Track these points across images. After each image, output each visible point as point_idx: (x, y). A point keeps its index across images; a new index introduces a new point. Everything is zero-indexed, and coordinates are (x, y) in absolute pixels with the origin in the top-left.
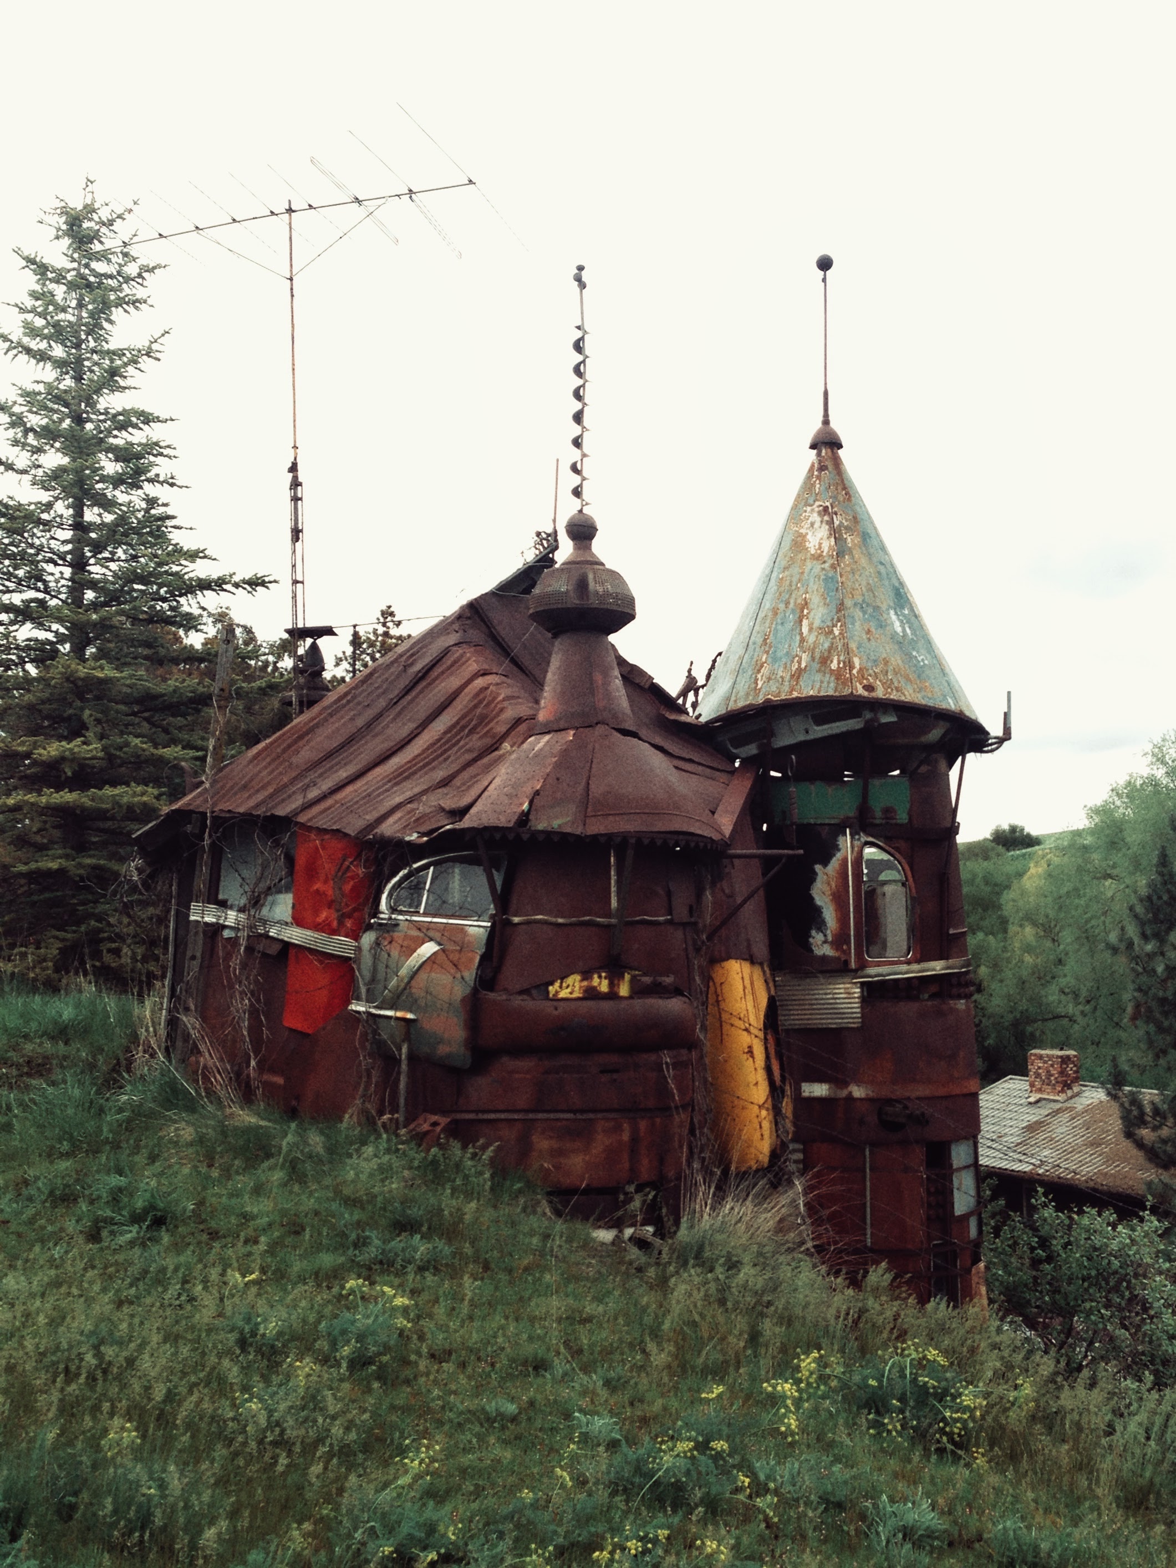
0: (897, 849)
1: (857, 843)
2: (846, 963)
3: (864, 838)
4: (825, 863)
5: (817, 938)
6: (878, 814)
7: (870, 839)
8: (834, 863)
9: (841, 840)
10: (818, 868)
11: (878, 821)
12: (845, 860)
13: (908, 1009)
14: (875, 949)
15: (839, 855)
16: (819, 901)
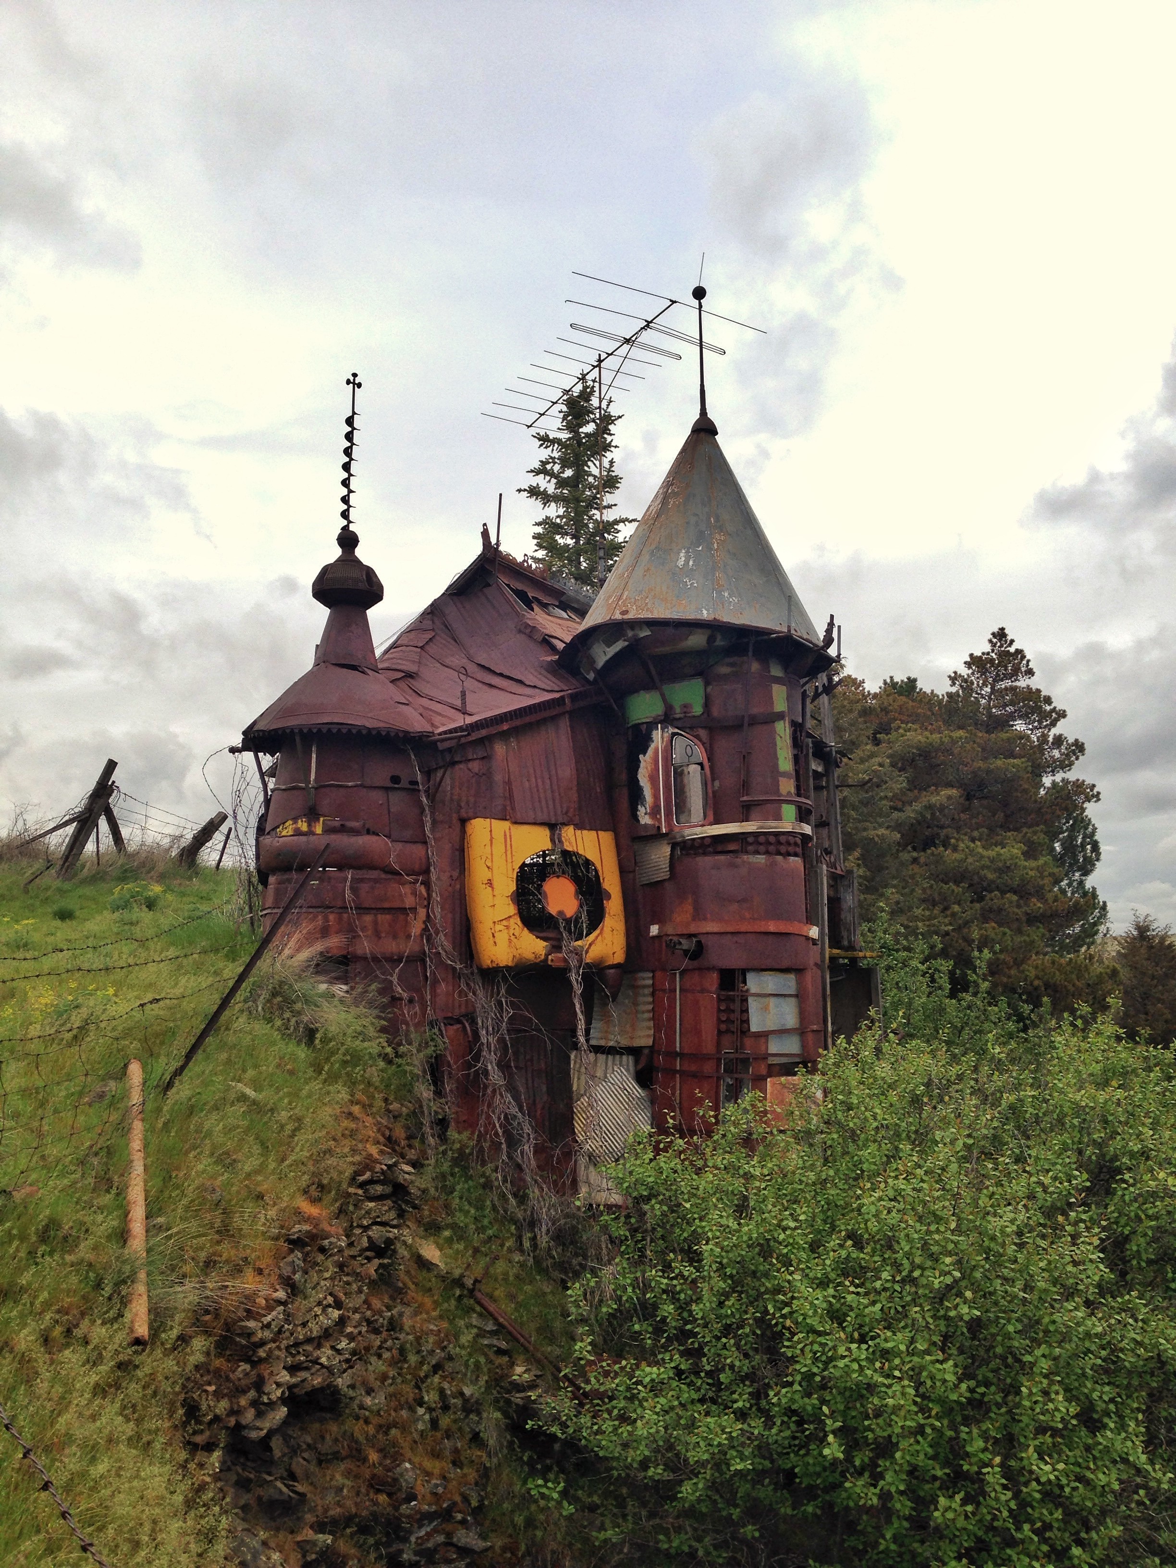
0: (697, 737)
1: (666, 735)
2: (659, 828)
3: (671, 730)
4: (645, 753)
5: (641, 810)
6: (678, 710)
7: (676, 730)
8: (650, 752)
9: (654, 733)
10: (641, 757)
11: (677, 716)
12: (657, 749)
13: (705, 862)
14: (683, 818)
15: (653, 746)
16: (642, 784)
